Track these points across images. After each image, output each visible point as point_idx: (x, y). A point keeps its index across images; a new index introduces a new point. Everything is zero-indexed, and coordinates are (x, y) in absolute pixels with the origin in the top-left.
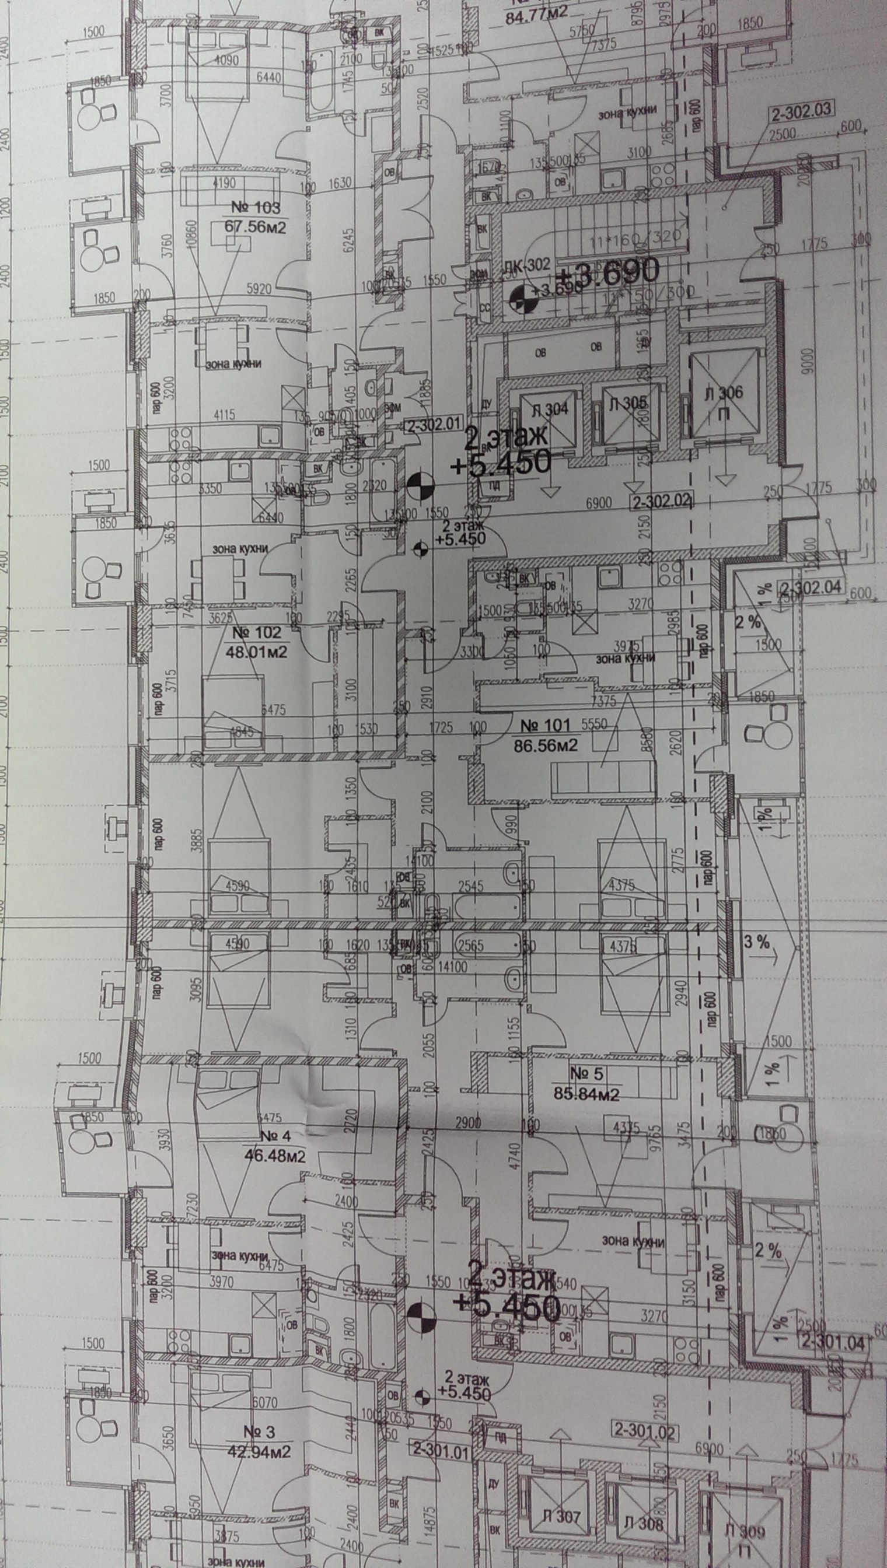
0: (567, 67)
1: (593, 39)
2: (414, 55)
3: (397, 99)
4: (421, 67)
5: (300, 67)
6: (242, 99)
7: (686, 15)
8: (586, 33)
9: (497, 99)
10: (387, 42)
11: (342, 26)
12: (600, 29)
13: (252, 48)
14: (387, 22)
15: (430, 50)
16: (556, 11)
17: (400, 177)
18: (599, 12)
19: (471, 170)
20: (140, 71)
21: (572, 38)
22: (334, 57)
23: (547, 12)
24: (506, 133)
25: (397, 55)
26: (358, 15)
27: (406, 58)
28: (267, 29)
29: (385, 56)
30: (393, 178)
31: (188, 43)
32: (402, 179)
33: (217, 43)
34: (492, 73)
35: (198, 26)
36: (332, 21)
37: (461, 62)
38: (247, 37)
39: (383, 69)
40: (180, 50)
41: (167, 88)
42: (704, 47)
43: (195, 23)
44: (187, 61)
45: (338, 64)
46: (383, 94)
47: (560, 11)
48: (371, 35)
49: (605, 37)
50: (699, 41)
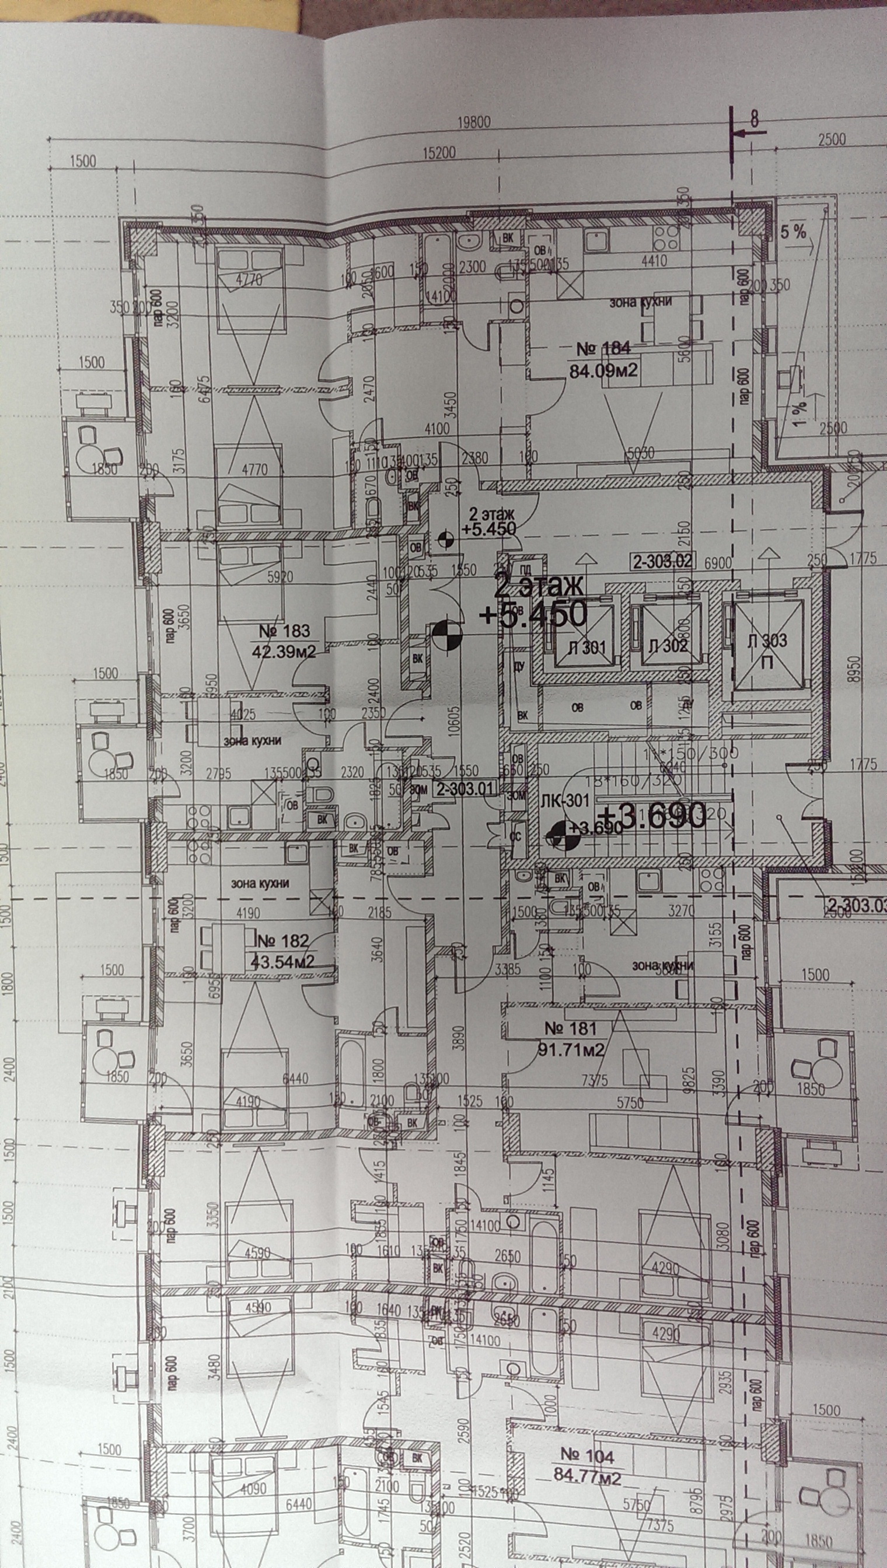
0: (621, 1540)
1: (648, 1516)
2: (454, 1491)
3: (437, 1540)
4: (462, 1506)
5: (332, 1484)
6: (272, 1531)
7: (749, 1515)
8: (640, 1507)
9: (545, 1558)
10: (426, 1471)
11: (376, 1443)
12: (656, 1507)
13: (281, 1472)
14: (426, 1447)
15: (472, 1488)
16: (609, 1477)
18: (655, 1490)
20: (161, 1499)
21: (626, 1510)
22: (368, 1480)
23: (598, 1475)
25: (437, 1487)
26: (394, 1433)
27: (447, 1493)
28: (296, 1449)
29: (424, 1489)
31: (211, 1472)
33: (243, 1470)
34: (539, 1529)
35: (222, 1452)
36: (366, 1436)
37: (503, 1508)
38: (275, 1460)
39: (422, 1502)
40: (203, 1479)
41: (190, 1521)
42: (769, 1554)
43: (219, 1449)
44: (211, 1492)
45: (373, 1489)
46: (422, 1533)
47: (613, 1479)
48: (408, 1461)
49: (662, 1517)
50: (763, 1546)
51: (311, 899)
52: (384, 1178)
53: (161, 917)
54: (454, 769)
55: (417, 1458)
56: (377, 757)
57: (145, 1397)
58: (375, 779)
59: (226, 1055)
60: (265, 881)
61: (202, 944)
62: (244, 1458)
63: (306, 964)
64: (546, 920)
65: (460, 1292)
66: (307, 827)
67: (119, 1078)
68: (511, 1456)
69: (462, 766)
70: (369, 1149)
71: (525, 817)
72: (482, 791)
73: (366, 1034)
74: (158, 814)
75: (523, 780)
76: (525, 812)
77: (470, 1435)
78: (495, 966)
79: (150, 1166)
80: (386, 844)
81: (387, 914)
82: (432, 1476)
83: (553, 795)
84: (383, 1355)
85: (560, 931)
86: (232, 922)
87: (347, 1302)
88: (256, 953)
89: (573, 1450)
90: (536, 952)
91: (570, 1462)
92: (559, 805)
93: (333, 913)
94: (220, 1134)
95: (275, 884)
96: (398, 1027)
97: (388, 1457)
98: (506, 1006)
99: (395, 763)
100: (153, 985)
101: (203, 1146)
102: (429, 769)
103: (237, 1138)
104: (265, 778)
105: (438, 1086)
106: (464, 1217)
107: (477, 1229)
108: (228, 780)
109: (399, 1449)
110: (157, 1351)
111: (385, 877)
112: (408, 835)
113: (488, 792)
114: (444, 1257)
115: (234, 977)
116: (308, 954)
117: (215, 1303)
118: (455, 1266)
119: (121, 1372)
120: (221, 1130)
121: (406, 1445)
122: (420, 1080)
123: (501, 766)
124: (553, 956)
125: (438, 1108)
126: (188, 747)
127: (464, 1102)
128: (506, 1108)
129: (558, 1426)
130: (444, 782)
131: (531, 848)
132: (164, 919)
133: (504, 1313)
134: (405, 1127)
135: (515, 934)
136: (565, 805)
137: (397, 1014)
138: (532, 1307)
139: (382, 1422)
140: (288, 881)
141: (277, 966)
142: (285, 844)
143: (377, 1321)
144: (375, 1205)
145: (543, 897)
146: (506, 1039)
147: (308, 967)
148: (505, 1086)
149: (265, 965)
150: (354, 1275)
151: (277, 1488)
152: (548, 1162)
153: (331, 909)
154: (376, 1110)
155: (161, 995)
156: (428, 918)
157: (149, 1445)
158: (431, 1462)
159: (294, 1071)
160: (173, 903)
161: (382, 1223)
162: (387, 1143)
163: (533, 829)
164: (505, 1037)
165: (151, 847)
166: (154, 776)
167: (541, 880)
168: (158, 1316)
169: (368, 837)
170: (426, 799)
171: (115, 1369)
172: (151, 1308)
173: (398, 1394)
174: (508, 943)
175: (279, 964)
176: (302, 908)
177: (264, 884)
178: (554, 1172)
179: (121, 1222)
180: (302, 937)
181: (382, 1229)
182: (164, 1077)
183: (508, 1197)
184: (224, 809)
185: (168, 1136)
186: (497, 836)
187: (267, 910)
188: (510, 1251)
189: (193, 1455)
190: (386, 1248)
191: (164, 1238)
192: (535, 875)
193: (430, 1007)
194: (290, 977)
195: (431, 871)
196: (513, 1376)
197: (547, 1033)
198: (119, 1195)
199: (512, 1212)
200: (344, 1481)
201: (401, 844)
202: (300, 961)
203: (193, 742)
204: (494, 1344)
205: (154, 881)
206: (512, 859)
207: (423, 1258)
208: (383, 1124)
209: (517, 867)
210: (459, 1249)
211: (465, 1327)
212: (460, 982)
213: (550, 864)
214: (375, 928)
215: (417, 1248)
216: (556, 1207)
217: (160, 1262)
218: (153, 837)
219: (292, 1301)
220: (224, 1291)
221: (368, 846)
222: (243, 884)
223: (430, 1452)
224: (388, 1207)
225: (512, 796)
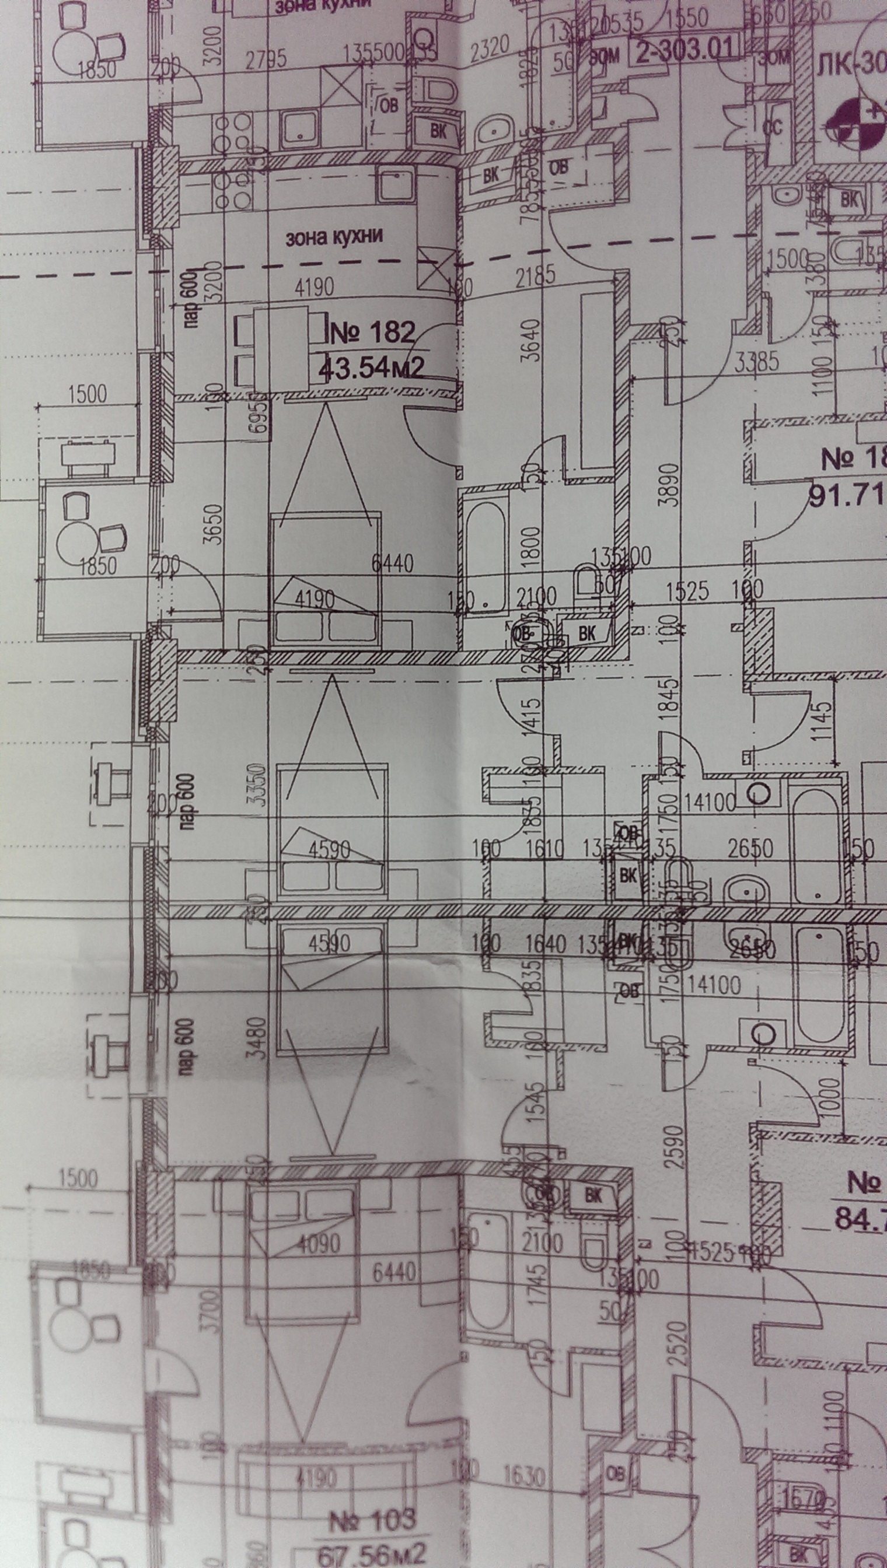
2: (658, 1251)
3: (628, 1336)
4: (671, 1277)
5: (447, 1242)
6: (348, 1317)
9: (818, 1365)
10: (609, 1217)
11: (523, 1172)
13: (364, 1216)
14: (608, 1176)
15: (688, 1246)
17: (635, 1486)
19: (769, 1500)
20: (162, 1261)
22: (510, 1232)
24: (834, 1436)
25: (627, 1245)
26: (553, 1153)
27: (645, 1254)
28: (390, 1178)
29: (605, 1247)
30: (623, 1485)
31: (248, 1214)
32: (640, 1491)
33: (302, 1212)
34: (808, 1314)
35: (267, 1180)
36: (506, 1158)
37: (746, 1278)
38: (355, 1197)
39: (602, 1270)
40: (235, 1226)
41: (212, 1298)
43: (262, 1175)
44: (247, 1248)
45: (518, 1247)
46: (603, 1323)
48: (578, 1199)
51: (419, 262)
52: (538, 728)
53: (168, 301)
54: (667, 16)
55: (594, 1196)
56: (533, 12)
57: (139, 1086)
58: (531, 49)
59: (277, 523)
60: (343, 232)
61: (236, 344)
62: (303, 1191)
63: (411, 373)
64: (825, 275)
65: (668, 909)
66: (414, 140)
67: (101, 568)
68: (757, 1188)
69: (680, 9)
70: (515, 680)
71: (789, 94)
72: (714, 52)
73: (509, 487)
74: (164, 134)
75: (785, 31)
76: (789, 84)
77: (685, 1154)
78: (735, 357)
79: (152, 706)
80: (548, 156)
81: (548, 277)
82: (619, 1226)
83: (838, 55)
84: (537, 1021)
85: (848, 293)
86: (286, 304)
87: (475, 936)
88: (327, 353)
89: (869, 1175)
90: (807, 331)
91: (864, 1197)
92: (848, 72)
93: (456, 291)
94: (269, 652)
95: (360, 236)
96: (564, 470)
97: (543, 1194)
98: (752, 427)
99: (565, 16)
100: (156, 418)
101: (240, 671)
102: (622, 19)
103: (296, 658)
104: (345, 62)
105: (631, 570)
106: (673, 788)
107: (695, 810)
108: (282, 68)
109: (563, 1180)
110: (160, 1010)
111: (546, 213)
112: (587, 135)
113: (724, 52)
114: (639, 857)
115: (290, 397)
116: (414, 354)
117: (258, 933)
118: (657, 873)
119: (101, 1044)
120: (269, 645)
121: (574, 1173)
122: (601, 559)
123: (748, 8)
124: (835, 336)
125: (632, 606)
126: (217, 20)
127: (676, 594)
128: (749, 599)
129: (843, 1134)
130: (647, 39)
131: (800, 146)
132: (173, 306)
133: (747, 938)
134: (575, 641)
135: (770, 299)
136: (859, 70)
137: (564, 448)
138: (796, 927)
139: (532, 1134)
140: (381, 231)
141: (362, 374)
142: (377, 171)
143: (526, 962)
144: (522, 773)
145: (819, 233)
146: (751, 483)
147: (415, 376)
148: (750, 561)
149: (343, 373)
150: (487, 891)
151: (357, 1244)
152: (822, 691)
153: (453, 284)
154: (527, 613)
155: (169, 432)
156: (620, 277)
157: (145, 1168)
158: (617, 1202)
159: (391, 549)
160: (189, 280)
161: (535, 802)
162: (544, 668)
163: (804, 114)
164: (750, 478)
165: (152, 187)
166: (159, 72)
167: (817, 203)
168: (163, 954)
169: (516, 150)
170: (616, 71)
171: (90, 1040)
172: (153, 938)
173: (561, 1087)
174: (759, 314)
175: (367, 370)
176: (404, 277)
177: (341, 237)
178: (833, 707)
179: (103, 797)
180: (403, 325)
181: (535, 812)
182: (175, 563)
183: (749, 755)
184: (274, 117)
185: (182, 656)
186: (741, 127)
187: (346, 280)
188: (754, 841)
189: (218, 1184)
190: (540, 844)
191: (175, 821)
192: (806, 194)
193: (621, 431)
194: (383, 391)
195: (625, 195)
196: (762, 1047)
197: (824, 468)
198: (101, 754)
199: (757, 778)
200: (469, 1235)
201: (577, 153)
202: (401, 367)
203: (224, 12)
204: (730, 990)
205: (157, 244)
206: (766, 166)
207: (603, 860)
208: (537, 637)
209: (775, 181)
210: (664, 844)
211: (678, 963)
212: (674, 385)
213: (833, 173)
214: (528, 305)
215: (592, 844)
216: (835, 763)
217: (168, 861)
218: (155, 172)
219: (384, 934)
220: (273, 912)
221: (516, 167)
222: (307, 238)
223: (615, 1185)
224: (545, 775)
225: (767, 57)
